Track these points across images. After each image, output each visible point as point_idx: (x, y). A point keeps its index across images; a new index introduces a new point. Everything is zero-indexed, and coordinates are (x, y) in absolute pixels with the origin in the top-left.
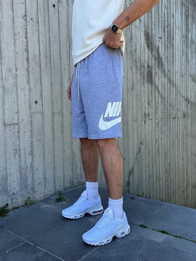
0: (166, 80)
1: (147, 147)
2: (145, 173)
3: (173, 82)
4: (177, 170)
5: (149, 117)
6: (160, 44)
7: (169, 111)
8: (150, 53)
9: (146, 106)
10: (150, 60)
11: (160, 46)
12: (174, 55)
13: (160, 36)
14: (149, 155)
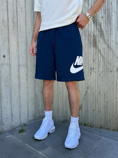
0: (106, 46)
1: (92, 91)
2: (90, 108)
3: (111, 47)
4: (112, 106)
5: (93, 71)
6: (102, 21)
7: (107, 66)
8: (95, 27)
9: (92, 62)
10: (95, 32)
11: (102, 23)
12: (112, 29)
13: (102, 16)
14: (93, 96)
